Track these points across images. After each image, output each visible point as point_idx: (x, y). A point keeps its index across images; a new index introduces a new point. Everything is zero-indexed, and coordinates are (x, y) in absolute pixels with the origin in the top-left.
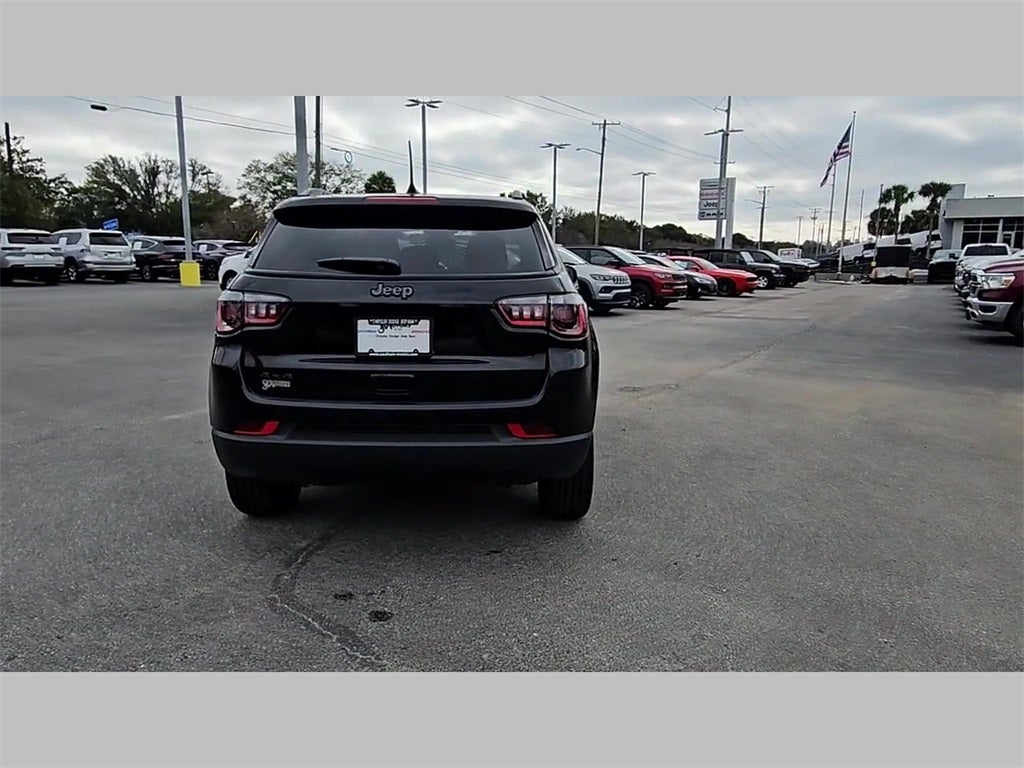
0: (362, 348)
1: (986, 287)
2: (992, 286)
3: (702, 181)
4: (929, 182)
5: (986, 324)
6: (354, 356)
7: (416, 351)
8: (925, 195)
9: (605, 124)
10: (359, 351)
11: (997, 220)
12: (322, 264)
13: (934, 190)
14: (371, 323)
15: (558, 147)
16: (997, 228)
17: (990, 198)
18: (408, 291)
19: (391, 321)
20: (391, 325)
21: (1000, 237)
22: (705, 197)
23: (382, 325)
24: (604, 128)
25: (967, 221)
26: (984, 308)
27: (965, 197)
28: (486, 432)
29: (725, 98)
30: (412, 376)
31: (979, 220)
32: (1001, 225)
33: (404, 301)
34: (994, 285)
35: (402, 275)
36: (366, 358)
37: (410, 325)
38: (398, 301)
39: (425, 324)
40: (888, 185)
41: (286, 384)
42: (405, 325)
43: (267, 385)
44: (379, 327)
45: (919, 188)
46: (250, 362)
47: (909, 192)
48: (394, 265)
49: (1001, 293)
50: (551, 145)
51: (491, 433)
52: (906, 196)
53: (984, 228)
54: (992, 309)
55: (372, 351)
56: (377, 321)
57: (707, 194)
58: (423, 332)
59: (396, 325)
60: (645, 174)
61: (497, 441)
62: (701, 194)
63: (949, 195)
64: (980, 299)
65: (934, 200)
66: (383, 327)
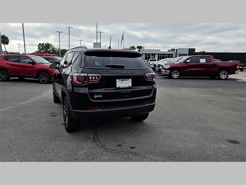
0: (117, 86)
1: (165, 68)
2: (166, 68)
3: (94, 43)
4: (138, 46)
5: (165, 75)
6: (115, 88)
7: (129, 86)
8: (138, 48)
9: (69, 27)
10: (117, 87)
11: (150, 54)
12: (106, 66)
13: (140, 47)
14: (119, 80)
15: (60, 32)
16: (150, 56)
17: (149, 49)
18: (129, 72)
19: (124, 79)
20: (124, 80)
21: (151, 58)
22: (95, 47)
23: (122, 80)
24: (69, 28)
25: (145, 54)
26: (165, 72)
27: (145, 49)
28: (143, 103)
29: (96, 24)
30: (130, 92)
31: (147, 54)
32: (151, 55)
33: (128, 75)
34: (167, 67)
35: (125, 69)
36: (119, 88)
37: (127, 80)
38: (127, 75)
39: (130, 80)
40: (131, 46)
41: (101, 96)
42: (126, 80)
43: (95, 97)
44: (121, 81)
45: (137, 47)
46: (90, 91)
47: (135, 48)
48: (124, 66)
49: (168, 69)
50: (58, 32)
51: (144, 103)
52: (134, 48)
53: (148, 56)
54: (167, 72)
55: (120, 87)
56: (121, 80)
57: (95, 46)
58: (130, 82)
59: (125, 80)
60: (81, 41)
61: (146, 105)
62: (94, 46)
63: (142, 49)
64: (164, 70)
65: (139, 49)
66: (122, 81)
